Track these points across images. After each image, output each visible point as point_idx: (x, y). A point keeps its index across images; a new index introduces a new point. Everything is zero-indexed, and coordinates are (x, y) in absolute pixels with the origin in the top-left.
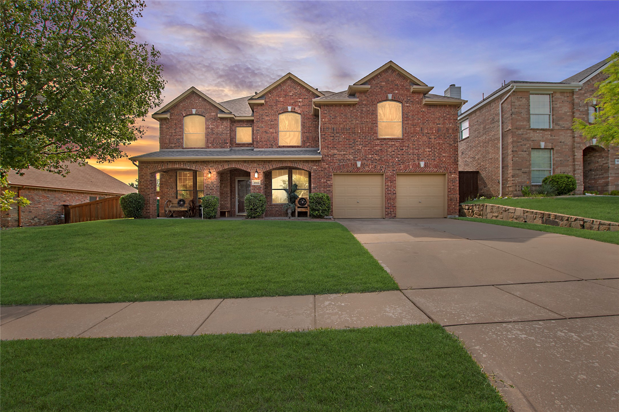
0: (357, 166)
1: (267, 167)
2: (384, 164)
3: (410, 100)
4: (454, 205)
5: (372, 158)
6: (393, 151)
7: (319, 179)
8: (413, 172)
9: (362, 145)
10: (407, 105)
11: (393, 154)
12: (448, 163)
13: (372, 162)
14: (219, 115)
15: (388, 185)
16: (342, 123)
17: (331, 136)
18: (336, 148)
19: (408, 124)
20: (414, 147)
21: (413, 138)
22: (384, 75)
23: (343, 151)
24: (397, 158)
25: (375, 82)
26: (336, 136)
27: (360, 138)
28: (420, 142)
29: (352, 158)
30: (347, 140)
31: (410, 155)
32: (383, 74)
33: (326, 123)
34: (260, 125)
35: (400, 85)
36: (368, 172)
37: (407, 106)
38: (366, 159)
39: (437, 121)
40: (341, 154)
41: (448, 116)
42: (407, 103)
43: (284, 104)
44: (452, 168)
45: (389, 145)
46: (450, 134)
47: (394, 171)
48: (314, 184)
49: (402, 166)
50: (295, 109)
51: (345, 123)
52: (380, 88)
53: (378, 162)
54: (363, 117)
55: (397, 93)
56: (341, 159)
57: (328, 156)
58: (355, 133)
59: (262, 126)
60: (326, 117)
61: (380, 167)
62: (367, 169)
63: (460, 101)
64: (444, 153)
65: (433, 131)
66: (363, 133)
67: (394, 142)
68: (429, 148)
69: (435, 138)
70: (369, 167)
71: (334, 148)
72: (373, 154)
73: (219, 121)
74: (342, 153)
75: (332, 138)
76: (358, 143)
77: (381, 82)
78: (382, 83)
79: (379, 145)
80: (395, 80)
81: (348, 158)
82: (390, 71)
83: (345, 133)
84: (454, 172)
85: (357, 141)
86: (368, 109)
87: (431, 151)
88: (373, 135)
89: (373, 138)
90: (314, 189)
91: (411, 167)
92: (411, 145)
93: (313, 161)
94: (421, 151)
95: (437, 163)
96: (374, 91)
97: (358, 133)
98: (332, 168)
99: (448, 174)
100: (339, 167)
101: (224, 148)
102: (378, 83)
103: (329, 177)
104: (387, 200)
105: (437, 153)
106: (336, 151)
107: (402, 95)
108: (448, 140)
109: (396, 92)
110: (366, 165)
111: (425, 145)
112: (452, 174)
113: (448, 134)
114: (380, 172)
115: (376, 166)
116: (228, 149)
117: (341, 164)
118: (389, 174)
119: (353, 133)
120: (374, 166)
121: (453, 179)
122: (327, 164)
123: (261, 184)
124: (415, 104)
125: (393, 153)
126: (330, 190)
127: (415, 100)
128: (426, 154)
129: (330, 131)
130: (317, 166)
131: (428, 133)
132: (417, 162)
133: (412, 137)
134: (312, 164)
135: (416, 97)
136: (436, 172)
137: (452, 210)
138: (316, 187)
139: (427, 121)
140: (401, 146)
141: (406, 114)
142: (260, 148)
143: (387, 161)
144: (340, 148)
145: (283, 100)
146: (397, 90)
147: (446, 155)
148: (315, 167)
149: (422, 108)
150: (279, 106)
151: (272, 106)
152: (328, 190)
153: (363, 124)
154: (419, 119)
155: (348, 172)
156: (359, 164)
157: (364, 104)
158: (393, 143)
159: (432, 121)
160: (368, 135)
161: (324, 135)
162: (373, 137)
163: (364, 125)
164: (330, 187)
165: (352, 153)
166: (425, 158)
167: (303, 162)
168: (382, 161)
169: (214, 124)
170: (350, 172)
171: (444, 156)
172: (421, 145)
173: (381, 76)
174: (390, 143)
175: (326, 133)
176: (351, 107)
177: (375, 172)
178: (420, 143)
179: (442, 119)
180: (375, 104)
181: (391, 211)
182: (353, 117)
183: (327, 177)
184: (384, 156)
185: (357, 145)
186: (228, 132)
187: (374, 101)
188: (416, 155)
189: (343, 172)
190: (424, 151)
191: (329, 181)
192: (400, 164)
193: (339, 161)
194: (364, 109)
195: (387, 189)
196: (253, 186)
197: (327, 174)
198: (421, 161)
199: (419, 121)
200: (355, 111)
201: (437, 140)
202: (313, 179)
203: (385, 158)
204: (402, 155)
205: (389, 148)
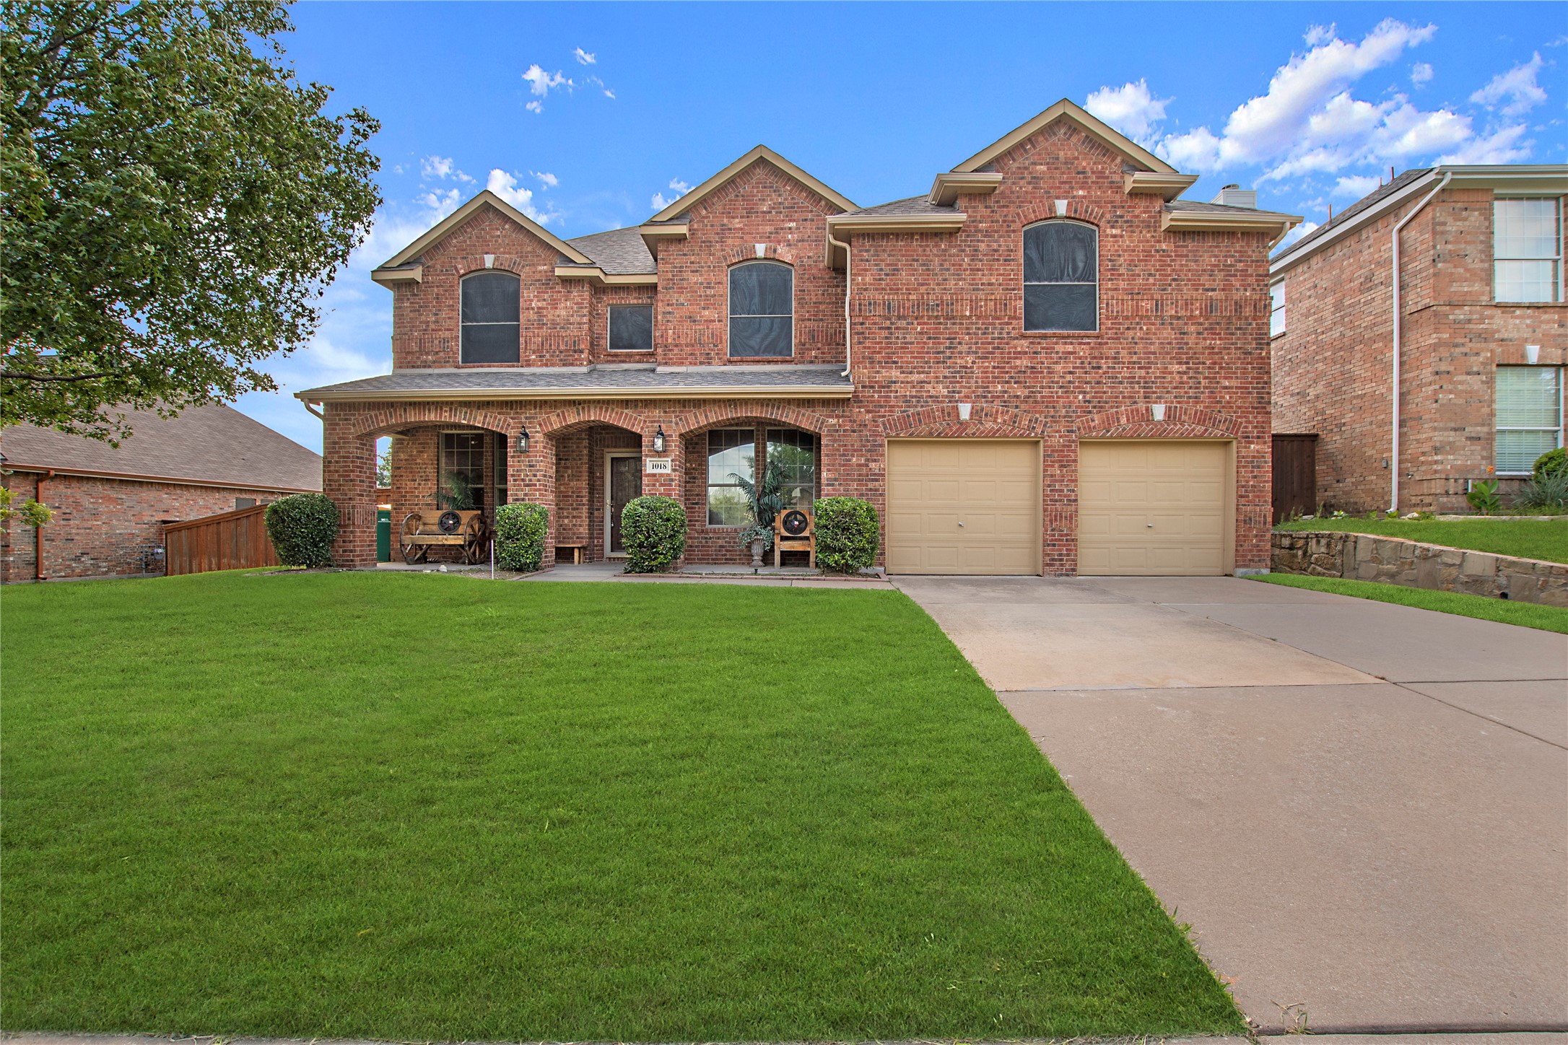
0: (958, 415)
1: (692, 420)
2: (1042, 412)
3: (1121, 217)
4: (1256, 536)
5: (1006, 392)
6: (1070, 373)
7: (844, 455)
8: (1131, 437)
9: (977, 353)
10: (1114, 231)
11: (1070, 382)
12: (1240, 408)
13: (1005, 404)
14: (558, 272)
15: (1052, 476)
16: (915, 289)
17: (880, 328)
18: (895, 362)
19: (1116, 289)
20: (1135, 359)
21: (1131, 333)
22: (1043, 143)
23: (919, 373)
24: (1080, 393)
25: (1016, 165)
26: (897, 328)
27: (968, 334)
28: (1151, 344)
29: (945, 392)
30: (930, 338)
31: (1121, 383)
32: (1041, 139)
33: (865, 290)
34: (675, 297)
35: (1093, 173)
36: (993, 436)
37: (1115, 236)
38: (985, 397)
39: (1204, 279)
40: (912, 382)
41: (1240, 266)
42: (1112, 227)
43: (746, 237)
44: (1250, 422)
45: (1057, 353)
46: (1246, 318)
47: (1072, 431)
48: (829, 470)
49: (1096, 417)
50: (775, 251)
51: (923, 289)
52: (1029, 183)
53: (1023, 406)
54: (978, 270)
55: (1084, 197)
56: (912, 397)
57: (873, 387)
58: (953, 318)
59: (682, 300)
60: (866, 270)
61: (1030, 421)
62: (989, 425)
63: (1280, 220)
64: (1226, 378)
65: (1192, 311)
66: (979, 318)
67: (1072, 343)
68: (1180, 363)
69: (1199, 333)
70: (995, 421)
71: (890, 362)
72: (1007, 382)
73: (559, 288)
74: (915, 377)
75: (884, 333)
76: (964, 348)
77: (1035, 164)
78: (1038, 167)
79: (1026, 353)
80: (1077, 158)
81: (933, 392)
82: (1062, 131)
83: (923, 316)
84: (1258, 437)
85: (960, 343)
86: (995, 246)
87: (1185, 373)
88: (1008, 324)
89: (1008, 333)
90: (828, 485)
91: (1124, 420)
92: (1124, 353)
93: (826, 403)
94: (1155, 372)
95: (1207, 407)
96: (1012, 192)
97: (963, 317)
98: (884, 424)
99: (1239, 442)
100: (905, 422)
101: (572, 365)
102: (1026, 168)
103: (874, 451)
104: (1051, 521)
105: (1205, 378)
106: (895, 373)
107: (1097, 203)
108: (1238, 339)
109: (1081, 193)
110: (986, 415)
111: (1168, 353)
112: (1253, 443)
113: (1240, 319)
114: (1028, 436)
115: (1016, 416)
116: (584, 370)
117: (912, 410)
118: (1057, 440)
119: (947, 318)
120: (1011, 418)
121: (1254, 457)
122: (868, 412)
123: (674, 470)
124: (1137, 230)
125: (1069, 377)
126: (876, 490)
127: (1137, 217)
128: (1171, 382)
129: (879, 311)
130: (837, 417)
131: (1179, 318)
132: (1142, 406)
133: (1128, 329)
134: (825, 411)
135: (1141, 210)
136: (1201, 436)
137: (1251, 551)
138: (836, 480)
139: (1174, 280)
140: (1095, 358)
141: (1110, 260)
142: (674, 364)
143: (1051, 403)
144: (907, 362)
145: (741, 225)
146: (1082, 188)
147: (1234, 383)
148: (833, 421)
149: (1159, 241)
150: (730, 241)
151: (708, 243)
152: (871, 490)
153: (978, 289)
154: (1150, 275)
155: (931, 434)
156: (965, 411)
157: (981, 231)
158: (1070, 348)
159: (1189, 280)
160: (993, 324)
161: (862, 324)
162: (1007, 328)
163: (981, 295)
164: (877, 480)
165: (945, 377)
166: (1168, 392)
167: (798, 406)
168: (1036, 402)
169: (546, 296)
170: (938, 436)
171: (1226, 388)
172: (1154, 353)
173: (1034, 147)
174: (1060, 348)
175: (866, 318)
176: (941, 239)
177: (1015, 435)
178: (1152, 348)
179: (1220, 276)
180: (1014, 231)
181: (1061, 555)
182: (948, 270)
183: (868, 451)
184: (1042, 387)
185: (961, 353)
186: (585, 320)
187: (1014, 221)
188: (1138, 383)
189: (917, 436)
190: (1165, 371)
191: (875, 461)
192: (1090, 412)
193: (906, 401)
194: (982, 246)
195: (1049, 486)
196: (648, 475)
197: (868, 441)
198: (1156, 403)
199: (1151, 280)
200: (954, 251)
201: (1205, 339)
202: (827, 455)
203: (1046, 392)
204: (1098, 383)
205: (1056, 363)
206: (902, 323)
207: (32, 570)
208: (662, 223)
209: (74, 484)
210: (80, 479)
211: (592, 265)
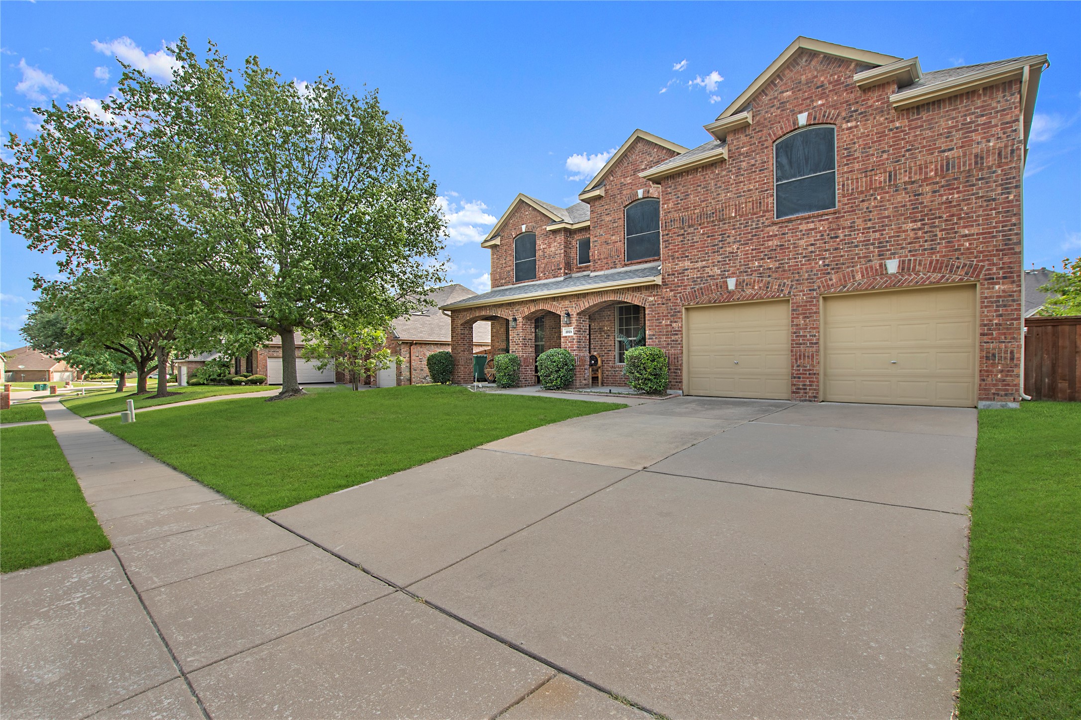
0: (727, 287)
1: (582, 305)
2: (789, 278)
3: (856, 111)
4: (1002, 371)
5: (761, 266)
6: (812, 245)
7: (658, 320)
8: (866, 289)
9: (740, 241)
10: (849, 125)
11: (812, 252)
12: (981, 252)
13: (761, 275)
14: (548, 228)
15: (797, 325)
16: (699, 205)
17: (678, 236)
18: (687, 256)
19: (851, 171)
20: (869, 224)
21: (866, 204)
22: (788, 74)
23: (702, 261)
24: (820, 259)
25: (768, 98)
26: (688, 234)
27: (734, 229)
28: (885, 210)
29: (719, 272)
30: (708, 237)
31: (856, 246)
32: (787, 72)
33: (669, 212)
34: (599, 231)
35: (830, 83)
36: (752, 299)
37: (850, 128)
38: (746, 272)
39: (942, 143)
40: (697, 268)
41: (981, 120)
42: (848, 121)
43: (633, 187)
44: (994, 264)
45: (801, 231)
46: (989, 168)
47: (814, 290)
48: (650, 330)
49: (833, 277)
50: (648, 192)
51: (703, 204)
52: (778, 108)
53: (774, 275)
54: (741, 182)
55: (823, 105)
56: (697, 278)
57: (674, 274)
58: (724, 220)
59: (601, 233)
60: (669, 200)
61: (779, 285)
62: (749, 291)
63: (1016, 66)
64: (965, 227)
65: (926, 173)
66: (741, 216)
67: (813, 222)
68: (915, 221)
69: (935, 192)
70: (753, 288)
71: (684, 257)
72: (762, 259)
73: (551, 236)
74: (700, 264)
75: (680, 238)
76: (732, 239)
77: (783, 92)
78: (785, 94)
79: (776, 235)
80: (816, 77)
81: (711, 273)
82: (804, 60)
83: (704, 223)
84: (1004, 278)
85: (728, 237)
86: (753, 162)
87: (920, 229)
88: (762, 216)
89: (763, 223)
90: (649, 339)
91: (858, 277)
92: (859, 222)
93: (647, 288)
94: (889, 232)
95: (944, 256)
96: (765, 119)
97: (730, 218)
98: (680, 298)
99: (982, 284)
100: (693, 295)
101: (557, 277)
102: (775, 98)
103: (675, 315)
104: (796, 360)
105: (941, 231)
106: (687, 264)
107: (834, 107)
108: (980, 188)
109: (820, 102)
110: (747, 285)
111: (902, 215)
112: (998, 283)
113: (982, 169)
114: (778, 296)
115: (769, 283)
116: (562, 279)
117: (697, 287)
118: (801, 298)
119: (720, 221)
120: (764, 285)
121: (999, 297)
122: (671, 291)
123: (575, 334)
124: (871, 118)
125: (811, 248)
126: (677, 341)
127: (871, 106)
128: (905, 239)
129: (677, 225)
130: (654, 296)
131: (913, 183)
132: (876, 263)
133: (863, 201)
134: (647, 293)
135: (874, 100)
136: (938, 282)
137: (995, 385)
138: (654, 335)
139: (908, 150)
140: (833, 230)
141: (846, 149)
142: (598, 270)
143: (796, 270)
144: (694, 255)
145: (631, 181)
146: (820, 99)
147: (974, 230)
148: (651, 299)
149: (893, 121)
150: (625, 192)
151: (614, 196)
152: (673, 341)
153: (741, 196)
154: (883, 152)
155: (710, 302)
156: (731, 283)
157: (743, 154)
158: (812, 226)
159: (924, 147)
160: (752, 218)
161: (667, 235)
162: (762, 220)
163: (743, 200)
164: (677, 334)
165: (719, 262)
166: (902, 248)
167: (633, 292)
168: (784, 271)
169: (546, 242)
170: (715, 302)
171: (966, 236)
172: (888, 217)
173: (782, 80)
174: (803, 227)
175: (670, 230)
176: (716, 167)
177: (768, 297)
178: (886, 213)
179: (957, 135)
180: (767, 147)
181: (804, 385)
182: (720, 187)
183: (672, 316)
184: (789, 259)
185: (729, 243)
186: (562, 251)
187: (767, 140)
188: (873, 244)
189: (702, 304)
190: (900, 230)
191: (676, 322)
192: (829, 273)
193: (694, 281)
194: (744, 165)
195: (795, 333)
196: (564, 337)
197: (671, 309)
198: (890, 258)
199: (885, 156)
200: (724, 173)
201: (941, 195)
202: (649, 320)
203: (792, 262)
204: (836, 249)
205: (801, 239)
206: (691, 230)
207: (409, 382)
208: (589, 191)
209: (423, 346)
210: (426, 344)
211: (562, 222)
